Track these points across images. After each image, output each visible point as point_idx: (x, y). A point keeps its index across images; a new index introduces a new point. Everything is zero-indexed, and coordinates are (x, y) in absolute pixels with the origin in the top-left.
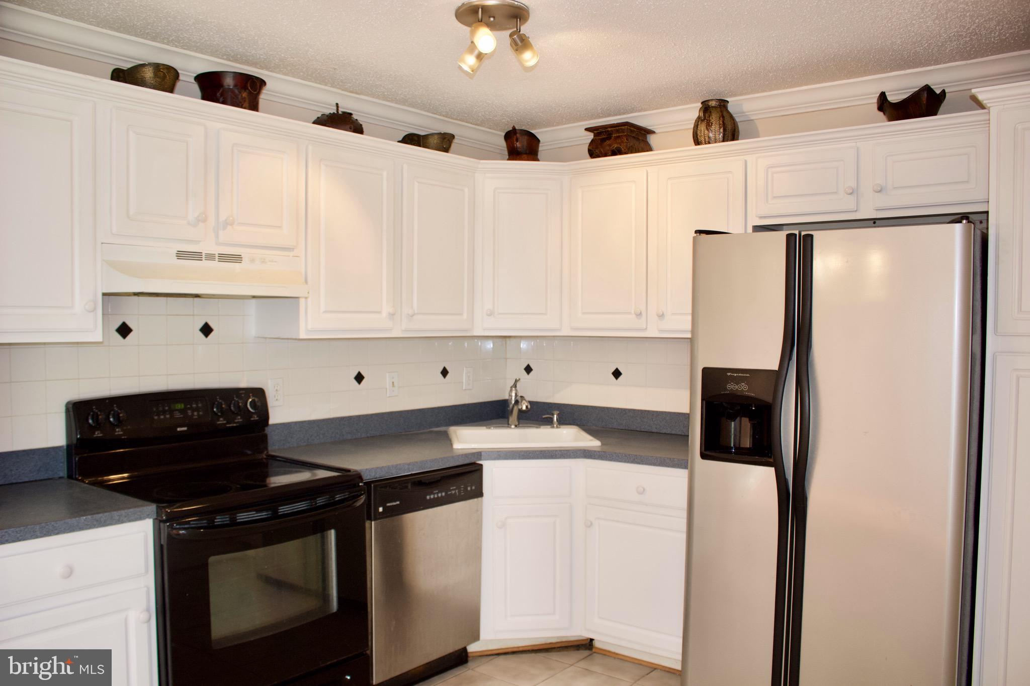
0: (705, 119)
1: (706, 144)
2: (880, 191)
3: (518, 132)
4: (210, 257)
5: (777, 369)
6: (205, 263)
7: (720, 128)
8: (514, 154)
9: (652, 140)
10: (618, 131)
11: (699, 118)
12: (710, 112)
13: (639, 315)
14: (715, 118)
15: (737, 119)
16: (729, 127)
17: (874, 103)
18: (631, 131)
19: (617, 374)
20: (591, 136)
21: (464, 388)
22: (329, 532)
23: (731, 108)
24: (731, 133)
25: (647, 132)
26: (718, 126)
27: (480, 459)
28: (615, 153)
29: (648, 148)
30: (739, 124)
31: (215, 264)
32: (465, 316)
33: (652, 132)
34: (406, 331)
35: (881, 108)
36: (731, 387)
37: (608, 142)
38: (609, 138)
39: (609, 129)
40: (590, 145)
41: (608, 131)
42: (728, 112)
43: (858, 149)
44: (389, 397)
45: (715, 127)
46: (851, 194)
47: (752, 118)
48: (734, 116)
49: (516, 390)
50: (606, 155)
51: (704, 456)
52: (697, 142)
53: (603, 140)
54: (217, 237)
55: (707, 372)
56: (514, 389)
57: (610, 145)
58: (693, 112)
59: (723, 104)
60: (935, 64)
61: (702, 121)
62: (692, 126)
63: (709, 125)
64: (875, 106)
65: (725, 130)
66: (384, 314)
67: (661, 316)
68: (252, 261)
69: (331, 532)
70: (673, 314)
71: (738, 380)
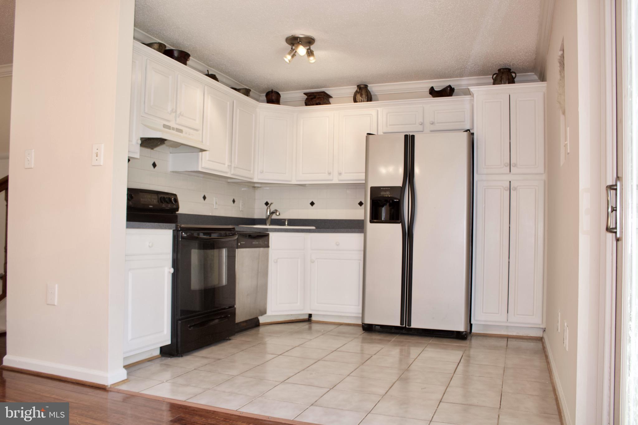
0: (360, 92)
1: (359, 102)
2: (432, 124)
3: (273, 92)
4: (173, 129)
5: (401, 186)
6: (171, 131)
7: (366, 96)
8: (270, 101)
9: (331, 100)
10: (319, 95)
11: (357, 91)
12: (362, 90)
13: (329, 174)
14: (364, 92)
15: (372, 94)
16: (369, 97)
17: (427, 91)
18: (324, 95)
19: (312, 204)
20: (306, 97)
21: (241, 210)
22: (222, 249)
23: (369, 88)
24: (369, 98)
25: (329, 97)
26: (365, 96)
27: (267, 231)
28: (317, 104)
29: (329, 103)
30: (372, 96)
31: (174, 132)
32: (252, 172)
33: (331, 97)
34: (233, 175)
35: (430, 93)
36: (383, 193)
37: (314, 100)
38: (315, 98)
39: (315, 94)
40: (306, 100)
41: (314, 95)
42: (368, 90)
43: (423, 108)
44: (215, 209)
45: (364, 96)
46: (421, 125)
47: (376, 94)
48: (371, 92)
49: (270, 209)
50: (313, 105)
51: (371, 222)
52: (355, 101)
53: (312, 99)
54: (176, 120)
55: (372, 188)
56: (269, 208)
57: (315, 101)
58: (354, 89)
59: (366, 86)
60: (450, 78)
61: (358, 93)
62: (353, 95)
63: (361, 95)
64: (428, 92)
65: (368, 97)
66: (226, 166)
67: (340, 174)
68: (186, 133)
69: (223, 250)
70: (345, 173)
71: (385, 191)
